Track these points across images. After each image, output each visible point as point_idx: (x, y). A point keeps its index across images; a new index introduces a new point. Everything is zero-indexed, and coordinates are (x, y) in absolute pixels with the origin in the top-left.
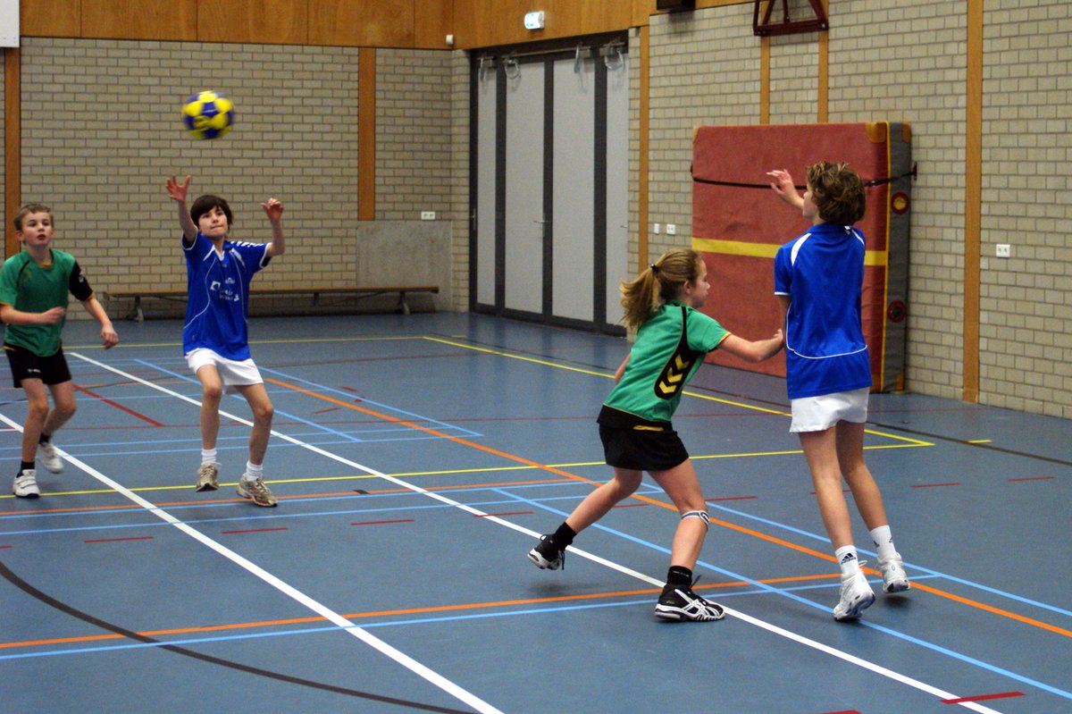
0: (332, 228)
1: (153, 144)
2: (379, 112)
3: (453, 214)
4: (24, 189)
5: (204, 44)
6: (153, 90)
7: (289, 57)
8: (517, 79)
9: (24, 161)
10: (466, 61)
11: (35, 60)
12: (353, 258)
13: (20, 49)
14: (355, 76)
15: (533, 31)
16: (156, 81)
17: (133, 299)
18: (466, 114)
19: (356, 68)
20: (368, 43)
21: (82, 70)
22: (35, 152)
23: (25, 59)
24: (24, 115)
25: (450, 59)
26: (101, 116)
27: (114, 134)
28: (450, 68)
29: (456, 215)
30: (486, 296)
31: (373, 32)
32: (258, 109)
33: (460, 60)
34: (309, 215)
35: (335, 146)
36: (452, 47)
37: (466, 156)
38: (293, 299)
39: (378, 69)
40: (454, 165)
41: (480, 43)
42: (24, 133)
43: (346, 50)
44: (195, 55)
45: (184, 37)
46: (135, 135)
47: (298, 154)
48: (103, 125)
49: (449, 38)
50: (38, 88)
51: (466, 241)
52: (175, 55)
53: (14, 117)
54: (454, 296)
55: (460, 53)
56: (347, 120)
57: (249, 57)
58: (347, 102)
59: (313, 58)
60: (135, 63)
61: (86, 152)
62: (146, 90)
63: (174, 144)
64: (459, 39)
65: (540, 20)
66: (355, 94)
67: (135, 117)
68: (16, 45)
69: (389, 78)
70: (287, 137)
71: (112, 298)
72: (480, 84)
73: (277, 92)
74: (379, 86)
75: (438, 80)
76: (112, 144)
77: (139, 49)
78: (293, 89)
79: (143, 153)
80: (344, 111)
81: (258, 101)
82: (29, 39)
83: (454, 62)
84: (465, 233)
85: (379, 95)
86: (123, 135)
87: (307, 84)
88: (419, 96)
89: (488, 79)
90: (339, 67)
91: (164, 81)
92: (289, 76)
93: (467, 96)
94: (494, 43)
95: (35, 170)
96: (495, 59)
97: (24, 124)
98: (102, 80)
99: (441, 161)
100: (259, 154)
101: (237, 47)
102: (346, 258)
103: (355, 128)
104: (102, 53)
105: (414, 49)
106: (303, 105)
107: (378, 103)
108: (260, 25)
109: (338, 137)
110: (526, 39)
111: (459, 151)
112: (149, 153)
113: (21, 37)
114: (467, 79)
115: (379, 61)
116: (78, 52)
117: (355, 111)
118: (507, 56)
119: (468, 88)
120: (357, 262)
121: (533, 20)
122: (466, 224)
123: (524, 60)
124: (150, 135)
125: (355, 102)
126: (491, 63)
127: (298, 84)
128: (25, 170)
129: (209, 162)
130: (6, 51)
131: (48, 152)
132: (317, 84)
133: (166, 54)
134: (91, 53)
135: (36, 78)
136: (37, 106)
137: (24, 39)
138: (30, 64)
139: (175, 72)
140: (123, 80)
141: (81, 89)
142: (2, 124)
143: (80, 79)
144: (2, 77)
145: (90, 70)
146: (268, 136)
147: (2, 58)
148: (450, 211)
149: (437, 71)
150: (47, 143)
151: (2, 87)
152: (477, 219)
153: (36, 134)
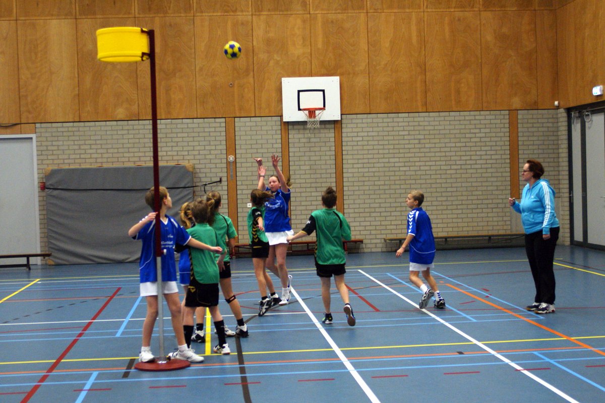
0: (498, 203)
1: (407, 164)
2: (520, 143)
3: (561, 194)
4: (345, 189)
5: (430, 113)
6: (406, 137)
7: (473, 118)
8: (590, 123)
9: (345, 175)
10: (565, 115)
11: (349, 126)
12: (508, 218)
14: (507, 125)
15: (598, 96)
16: (406, 133)
17: (398, 241)
18: (566, 142)
19: (507, 121)
20: (514, 107)
21: (371, 129)
22: (349, 170)
23: (344, 126)
24: (344, 153)
25: (557, 114)
26: (381, 151)
27: (387, 160)
28: (557, 118)
29: (562, 194)
30: (578, 237)
31: (516, 102)
32: (458, 145)
33: (562, 113)
34: (485, 197)
35: (498, 161)
36: (558, 108)
37: (566, 164)
38: (478, 240)
39: (519, 121)
40: (561, 168)
41: (572, 105)
42: (344, 162)
43: (503, 112)
44: (426, 119)
45: (420, 110)
46: (397, 160)
47: (479, 166)
48: (382, 156)
49: (556, 103)
50: (350, 139)
51: (567, 208)
52: (416, 119)
53: (340, 154)
54: (562, 237)
55: (562, 110)
56: (503, 148)
57: (453, 118)
58: (503, 139)
59: (485, 117)
60: (396, 124)
61: (374, 170)
62: (402, 137)
63: (417, 164)
64: (562, 103)
65: (600, 90)
66: (507, 134)
67: (397, 151)
68: (340, 119)
69: (525, 125)
70: (473, 158)
71: (387, 241)
72: (573, 126)
73: (467, 136)
74: (520, 130)
75: (550, 125)
76: (386, 165)
77: (398, 117)
78: (475, 133)
79: (401, 169)
80: (502, 143)
81: (458, 140)
82: (345, 115)
83: (559, 115)
84: (567, 204)
85: (520, 134)
86: (391, 160)
87: (483, 130)
88: (541, 134)
89: (577, 123)
90: (499, 121)
91: (411, 133)
92: (473, 127)
93: (566, 133)
94: (579, 104)
95: (350, 179)
96: (579, 112)
97: (344, 157)
98: (381, 134)
99: (554, 167)
101: (447, 114)
102: (505, 219)
103: (508, 152)
104: (381, 120)
105: (538, 109)
106: (481, 142)
107: (520, 139)
108: (458, 102)
109: (499, 157)
110: (594, 101)
111: (563, 162)
112: (405, 169)
113: (341, 115)
114: (566, 124)
115: (520, 117)
116: (369, 121)
117: (508, 143)
118: (585, 111)
119: (566, 128)
120: (510, 221)
121: (597, 91)
122: (567, 199)
123: (594, 112)
124: (404, 160)
125: (508, 139)
126: (577, 115)
127: (477, 131)
129: (434, 172)
130: (335, 122)
131: (356, 170)
132: (488, 130)
133: (411, 119)
134: (375, 120)
135: (349, 135)
136: (350, 148)
137: (342, 116)
138: (347, 127)
139: (416, 128)
140: (391, 133)
141: (371, 138)
142: (333, 157)
143: (370, 134)
144: (333, 135)
145: (375, 129)
146: (463, 158)
147: (333, 126)
148: (559, 193)
149: (550, 120)
150: (355, 166)
151: (333, 139)
152: (573, 196)
153: (350, 161)
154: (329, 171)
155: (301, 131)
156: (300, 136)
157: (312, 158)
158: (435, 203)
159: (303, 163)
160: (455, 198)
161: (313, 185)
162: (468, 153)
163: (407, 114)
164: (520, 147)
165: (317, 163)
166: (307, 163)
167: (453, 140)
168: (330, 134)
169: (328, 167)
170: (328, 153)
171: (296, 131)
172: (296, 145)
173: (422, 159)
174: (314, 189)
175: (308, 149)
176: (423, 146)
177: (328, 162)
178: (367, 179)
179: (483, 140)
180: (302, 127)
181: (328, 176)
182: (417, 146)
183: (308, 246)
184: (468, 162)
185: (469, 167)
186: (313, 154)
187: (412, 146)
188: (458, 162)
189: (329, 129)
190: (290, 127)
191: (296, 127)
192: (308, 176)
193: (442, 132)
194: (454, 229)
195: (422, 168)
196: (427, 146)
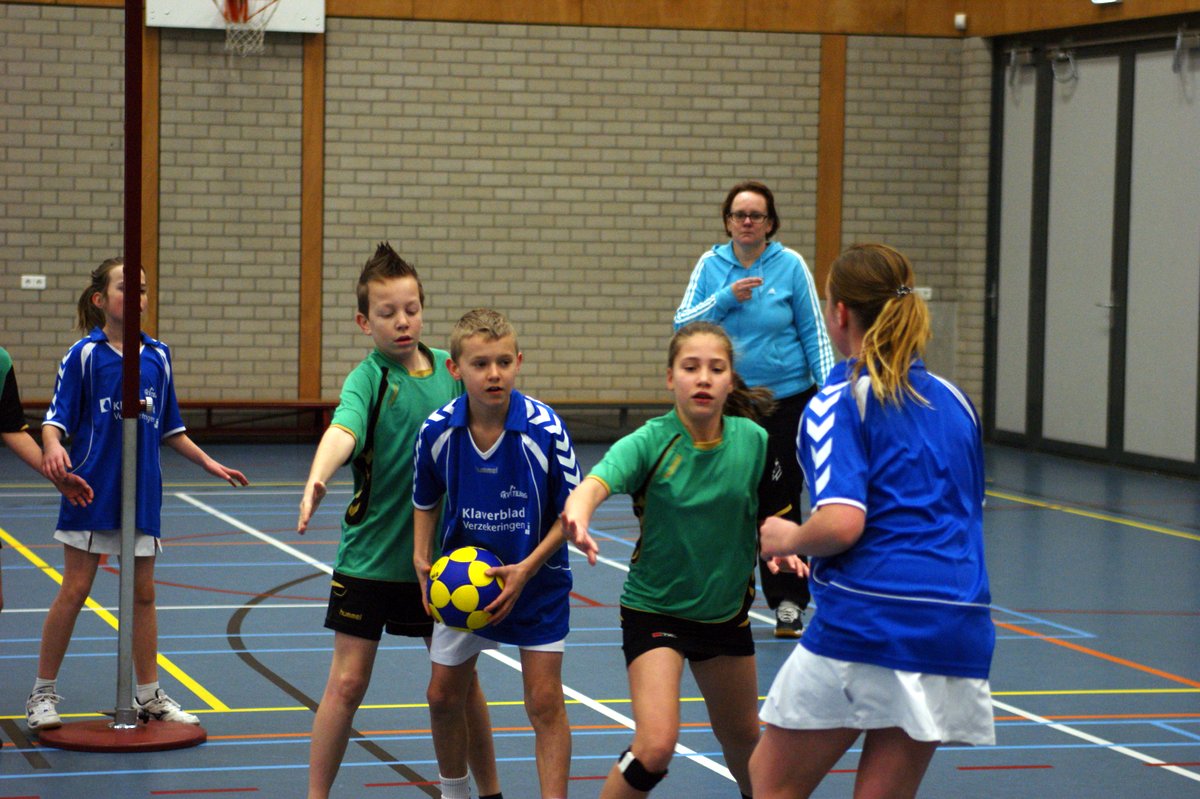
1: (517, 180)
2: (850, 133)
3: (960, 291)
4: (328, 244)
5: (593, 30)
6: (517, 98)
7: (716, 50)
8: (1072, 82)
9: (329, 203)
10: (985, 55)
11: (348, 52)
13: (324, 35)
14: (814, 79)
15: (1105, 6)
16: (520, 85)
18: (984, 136)
19: (816, 66)
20: (836, 26)
21: (413, 68)
22: (346, 190)
23: (332, 51)
24: (330, 134)
25: (960, 53)
26: (441, 137)
27: (458, 164)
28: (961, 64)
29: (964, 293)
30: (1011, 416)
31: (844, 9)
32: (669, 129)
33: (976, 51)
36: (963, 33)
37: (982, 202)
39: (851, 68)
40: (962, 215)
41: (1012, 25)
42: (330, 162)
43: (803, 39)
44: (580, 46)
45: (563, 18)
46: (488, 165)
48: (443, 151)
49: (960, 19)
50: (349, 94)
51: (978, 334)
52: (549, 45)
53: (315, 137)
55: (977, 42)
56: (801, 145)
57: (658, 48)
58: (802, 118)
59: (752, 51)
60: (490, 57)
61: (417, 191)
62: (505, 98)
63: (547, 180)
64: (976, 20)
66: (814, 105)
67: (490, 139)
68: (319, 28)
69: (867, 81)
72: (1008, 90)
73: (698, 103)
74: (851, 94)
75: (939, 83)
76: (456, 179)
77: (496, 36)
78: (722, 97)
79: (500, 193)
80: (797, 131)
81: (669, 115)
82: (338, 20)
83: (967, 57)
84: (979, 321)
85: (850, 107)
86: (472, 165)
87: (743, 90)
88: (912, 109)
89: (1022, 82)
90: (791, 65)
92: (716, 77)
93: (985, 109)
94: (1036, 25)
95: (345, 217)
96: (1035, 51)
97: (329, 148)
98: (442, 83)
99: (943, 209)
100: (669, 196)
101: (641, 34)
103: (813, 158)
104: (444, 42)
105: (905, 36)
106: (736, 123)
107: (849, 120)
110: (1090, 19)
111: (972, 195)
112: (509, 193)
113: (327, 16)
114: (987, 82)
115: (852, 55)
116: (408, 40)
117: (813, 132)
118: (1057, 47)
119: (987, 96)
122: (980, 308)
123: (1085, 53)
124: (510, 166)
125: (815, 119)
126: (1028, 57)
127: (728, 90)
128: (329, 217)
129: (595, 209)
130: (305, 38)
131: (363, 190)
132: (758, 90)
133: (536, 44)
134: (427, 41)
135: (347, 80)
136: (348, 121)
137: (331, 20)
138: (341, 57)
139: (548, 72)
140: (473, 83)
141: (412, 96)
142: (296, 147)
143: (410, 81)
144: (297, 78)
145: (426, 68)
146: (683, 170)
147: (298, 50)
148: (955, 286)
149: (939, 70)
150: (362, 177)
151: (296, 92)
152: (997, 299)
153: (346, 162)
154: (280, 189)
155: (200, 61)
156: (200, 74)
157: (231, 146)
158: (592, 302)
159: (200, 158)
160: (653, 289)
161: (230, 229)
162: (697, 156)
163: (524, 27)
164: (849, 147)
165: (247, 160)
166: (214, 159)
167: (655, 115)
168: (290, 76)
169: (280, 175)
170: (280, 133)
171: (186, 60)
172: (182, 102)
173: (562, 167)
174: (233, 243)
175: (219, 117)
176: (566, 127)
177: (281, 161)
178: (395, 218)
179: (744, 117)
180: (202, 47)
181: (278, 202)
182: (549, 126)
183: (209, 415)
184: (697, 183)
185: (698, 197)
186: (234, 131)
187: (535, 126)
188: (667, 183)
189: (288, 58)
190: (166, 45)
191: (184, 45)
192: (216, 201)
193: (624, 88)
194: (648, 382)
195: (561, 194)
196: (579, 127)
